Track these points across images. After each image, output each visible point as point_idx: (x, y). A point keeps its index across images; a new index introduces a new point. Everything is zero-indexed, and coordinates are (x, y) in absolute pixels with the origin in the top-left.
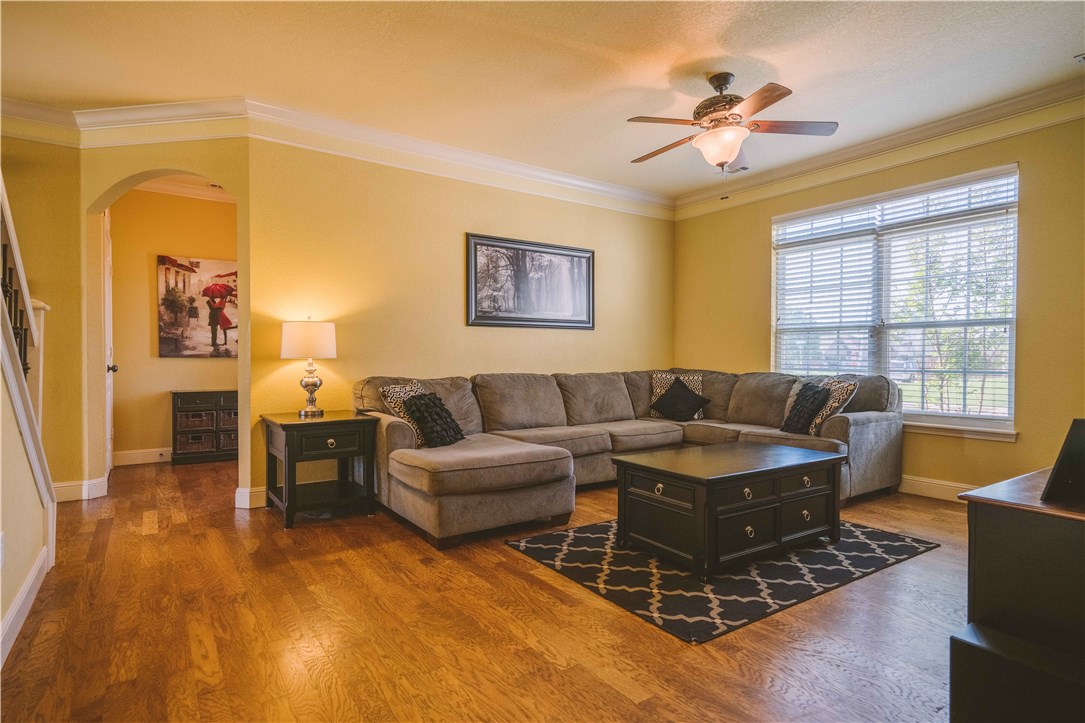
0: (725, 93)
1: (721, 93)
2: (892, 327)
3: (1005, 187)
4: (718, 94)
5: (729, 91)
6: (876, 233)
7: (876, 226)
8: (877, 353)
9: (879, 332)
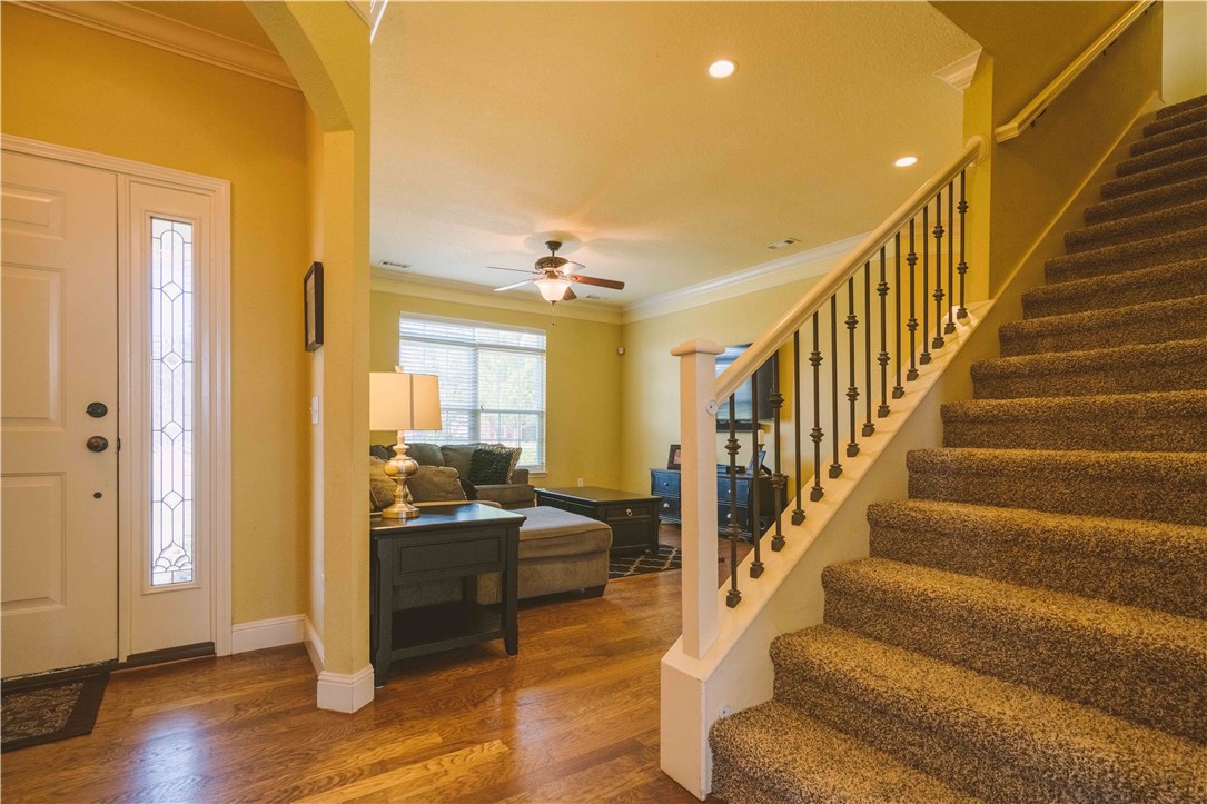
0: (556, 255)
1: (553, 254)
2: (483, 411)
3: (536, 340)
4: (551, 254)
6: (475, 346)
7: (477, 342)
8: (475, 428)
9: (475, 414)
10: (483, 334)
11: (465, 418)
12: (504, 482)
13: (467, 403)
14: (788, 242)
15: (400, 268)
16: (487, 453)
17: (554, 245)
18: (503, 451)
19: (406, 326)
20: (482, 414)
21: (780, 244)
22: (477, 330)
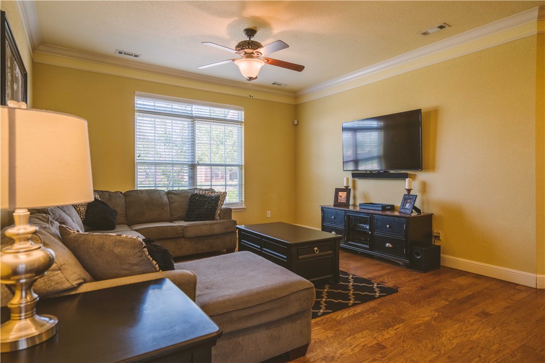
0: (252, 39)
1: (250, 39)
2: (199, 164)
4: (248, 39)
5: (254, 39)
6: (193, 118)
7: (194, 115)
8: (193, 178)
9: (193, 167)
10: (198, 110)
11: (186, 169)
12: (213, 219)
13: (187, 159)
14: (441, 27)
15: (132, 58)
16: (201, 196)
17: (251, 32)
18: (213, 194)
19: (141, 102)
20: (198, 167)
21: (433, 30)
22: (194, 107)
